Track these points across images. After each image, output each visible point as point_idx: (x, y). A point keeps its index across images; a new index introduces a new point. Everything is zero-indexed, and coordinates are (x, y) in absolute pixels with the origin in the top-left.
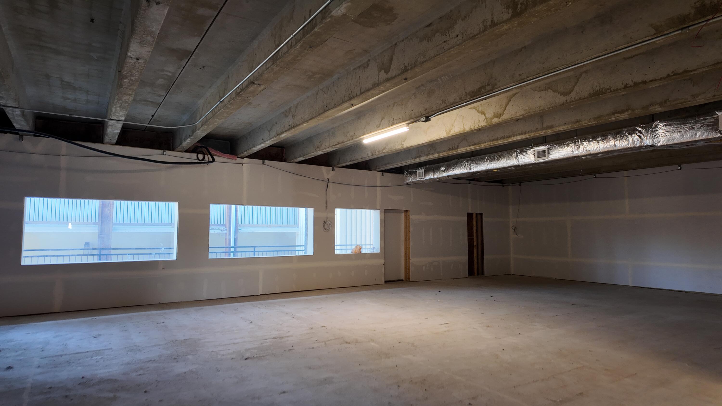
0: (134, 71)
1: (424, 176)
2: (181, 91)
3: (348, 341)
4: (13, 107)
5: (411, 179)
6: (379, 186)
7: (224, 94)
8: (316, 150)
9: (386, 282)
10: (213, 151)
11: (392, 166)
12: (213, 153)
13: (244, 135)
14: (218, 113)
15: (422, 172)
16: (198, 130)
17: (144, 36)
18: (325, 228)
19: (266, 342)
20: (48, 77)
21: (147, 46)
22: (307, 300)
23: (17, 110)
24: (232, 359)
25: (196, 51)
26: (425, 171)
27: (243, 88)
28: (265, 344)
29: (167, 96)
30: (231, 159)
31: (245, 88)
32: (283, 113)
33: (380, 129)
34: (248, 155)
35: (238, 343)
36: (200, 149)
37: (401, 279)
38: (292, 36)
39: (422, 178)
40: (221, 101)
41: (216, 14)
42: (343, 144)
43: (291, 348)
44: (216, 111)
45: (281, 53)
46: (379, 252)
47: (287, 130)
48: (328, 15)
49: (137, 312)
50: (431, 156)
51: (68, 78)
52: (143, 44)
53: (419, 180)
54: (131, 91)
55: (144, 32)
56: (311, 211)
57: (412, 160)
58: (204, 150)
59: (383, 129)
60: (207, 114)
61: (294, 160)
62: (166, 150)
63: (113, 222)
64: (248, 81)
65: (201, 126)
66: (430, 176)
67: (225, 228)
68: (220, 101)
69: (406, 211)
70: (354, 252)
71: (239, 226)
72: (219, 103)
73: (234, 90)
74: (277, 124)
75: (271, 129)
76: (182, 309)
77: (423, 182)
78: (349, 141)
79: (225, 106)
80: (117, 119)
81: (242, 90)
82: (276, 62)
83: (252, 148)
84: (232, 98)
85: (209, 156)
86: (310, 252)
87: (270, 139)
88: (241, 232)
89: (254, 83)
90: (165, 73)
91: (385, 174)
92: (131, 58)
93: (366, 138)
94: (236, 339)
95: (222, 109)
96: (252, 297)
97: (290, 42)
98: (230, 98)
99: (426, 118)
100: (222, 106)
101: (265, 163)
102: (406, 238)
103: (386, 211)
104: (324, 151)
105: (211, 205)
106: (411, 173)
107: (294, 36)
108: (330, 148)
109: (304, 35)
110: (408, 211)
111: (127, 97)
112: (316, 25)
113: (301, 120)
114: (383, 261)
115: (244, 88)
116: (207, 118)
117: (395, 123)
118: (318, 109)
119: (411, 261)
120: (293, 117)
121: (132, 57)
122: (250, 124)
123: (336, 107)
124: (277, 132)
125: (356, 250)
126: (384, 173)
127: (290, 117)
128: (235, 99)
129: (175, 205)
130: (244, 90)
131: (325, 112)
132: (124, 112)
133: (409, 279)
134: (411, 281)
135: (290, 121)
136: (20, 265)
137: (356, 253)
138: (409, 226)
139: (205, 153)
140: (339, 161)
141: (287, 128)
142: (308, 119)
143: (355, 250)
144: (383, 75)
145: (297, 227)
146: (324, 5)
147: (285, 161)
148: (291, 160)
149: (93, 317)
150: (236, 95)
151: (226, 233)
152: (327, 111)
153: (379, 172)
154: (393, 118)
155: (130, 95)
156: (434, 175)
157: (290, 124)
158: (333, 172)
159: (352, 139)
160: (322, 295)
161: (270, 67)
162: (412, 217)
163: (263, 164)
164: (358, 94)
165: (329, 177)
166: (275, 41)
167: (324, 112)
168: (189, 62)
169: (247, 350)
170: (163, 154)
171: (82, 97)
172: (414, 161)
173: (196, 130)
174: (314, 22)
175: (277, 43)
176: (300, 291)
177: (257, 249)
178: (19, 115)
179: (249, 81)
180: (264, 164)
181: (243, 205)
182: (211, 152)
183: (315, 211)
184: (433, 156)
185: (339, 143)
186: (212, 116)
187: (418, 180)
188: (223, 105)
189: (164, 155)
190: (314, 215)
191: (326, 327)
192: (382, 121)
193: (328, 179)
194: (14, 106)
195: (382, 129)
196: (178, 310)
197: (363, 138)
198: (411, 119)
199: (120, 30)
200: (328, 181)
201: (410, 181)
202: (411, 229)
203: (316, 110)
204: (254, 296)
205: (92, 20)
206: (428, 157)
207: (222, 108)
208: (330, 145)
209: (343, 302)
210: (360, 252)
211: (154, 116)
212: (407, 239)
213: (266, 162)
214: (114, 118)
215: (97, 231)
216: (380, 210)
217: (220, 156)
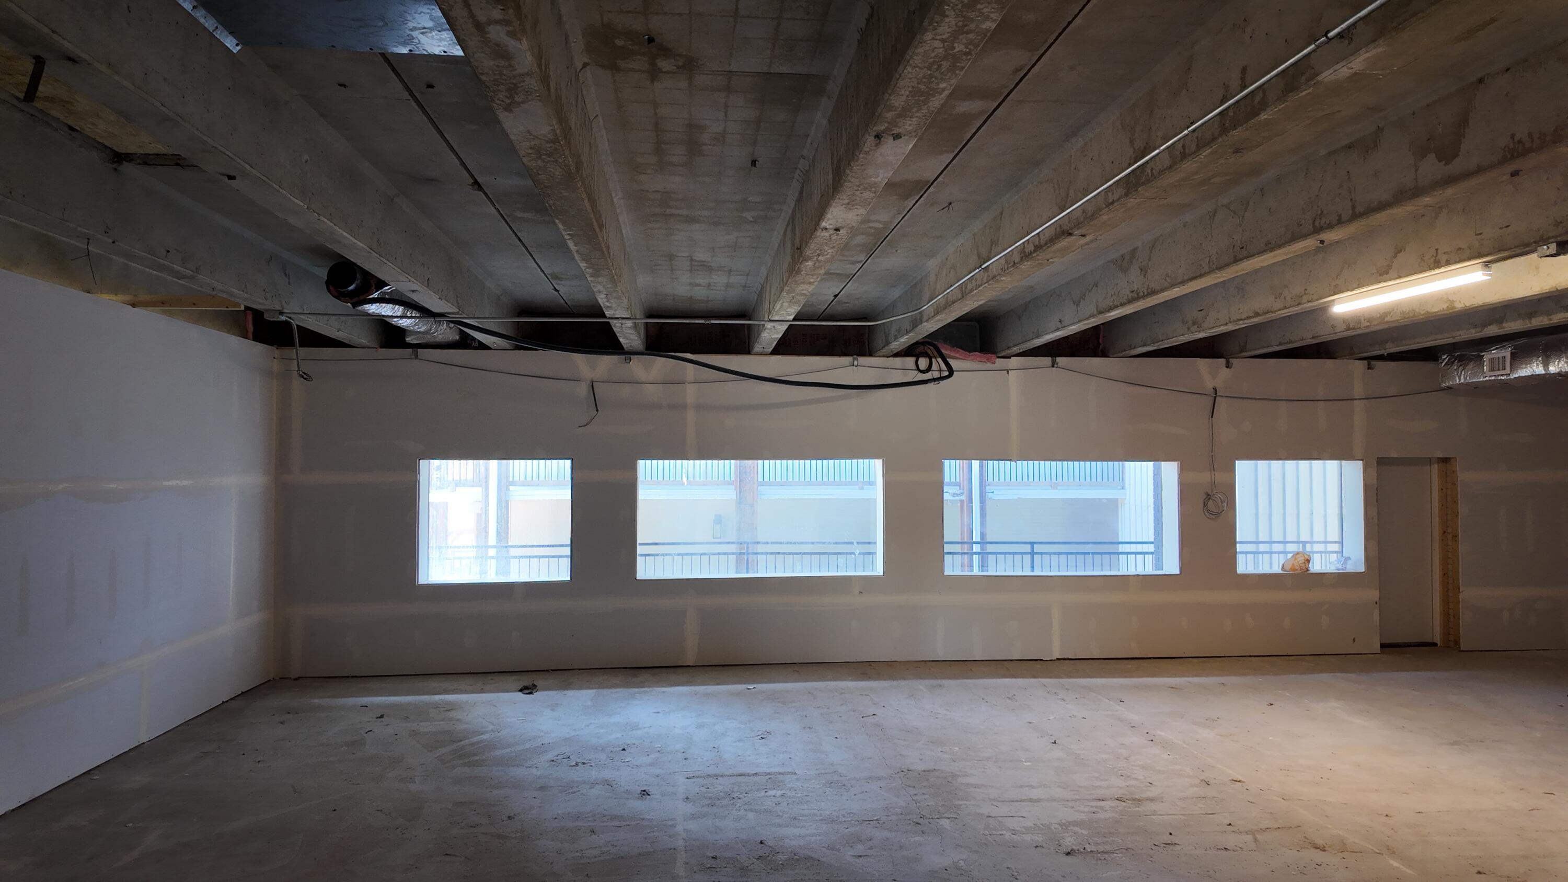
0: (826, 248)
1: (1511, 365)
2: (897, 251)
3: (1320, 842)
4: (623, 318)
5: (1462, 377)
6: (1360, 399)
7: (990, 252)
8: (1189, 329)
9: (1383, 646)
10: (946, 350)
11: (1402, 348)
12: (947, 353)
13: (1012, 310)
14: (975, 292)
15: (1504, 357)
16: (927, 321)
17: (858, 193)
18: (1208, 511)
19: (1101, 808)
20: (671, 257)
21: (860, 207)
22: (1172, 688)
23: (627, 321)
24: (1037, 847)
25: (940, 179)
26: (1513, 355)
27: (1040, 243)
28: (1101, 815)
29: (869, 260)
30: (985, 362)
31: (1046, 244)
32: (1114, 262)
33: (1390, 280)
34: (1021, 351)
35: (1039, 800)
36: (921, 348)
37: (1430, 640)
38: (1186, 132)
39: (1502, 375)
40: (983, 267)
41: (995, 107)
42: (1268, 316)
43: (1169, 839)
44: (970, 287)
45: (1152, 169)
46: (1362, 569)
47: (1125, 301)
48: (1308, 80)
49: (820, 680)
50: (1540, 318)
51: (700, 255)
52: (853, 205)
53: (1493, 378)
54: (815, 277)
55: (859, 186)
56: (1170, 470)
57: (1473, 331)
58: (930, 350)
59: (1400, 277)
60: (948, 291)
61: (1127, 352)
62: (858, 355)
63: (759, 480)
64: (1056, 229)
65: (933, 314)
66: (1535, 368)
67: (960, 489)
68: (981, 266)
69: (1445, 460)
70: (1288, 567)
71: (989, 485)
72: (977, 270)
73: (1017, 247)
74: (1097, 286)
75: (1083, 297)
76: (902, 683)
77: (1505, 383)
78: (1289, 308)
79: (992, 279)
80: (781, 319)
81: (1038, 248)
82: (1137, 190)
83: (1032, 339)
84: (1012, 263)
85: (940, 360)
86: (1171, 565)
87: (1080, 321)
88: (993, 498)
89: (1070, 234)
90: (871, 225)
91: (1378, 364)
92: (826, 229)
93: (1342, 301)
94: (1032, 787)
95: (986, 285)
96: (1038, 665)
97: (1181, 145)
98: (1007, 262)
99: (1557, 245)
100: (985, 278)
101: (1057, 364)
102: (1444, 532)
103: (1382, 462)
104: (1213, 332)
105: (947, 462)
106: (1463, 360)
107: (1194, 131)
108: (1230, 324)
109: (1224, 131)
110: (1452, 460)
111: (806, 286)
112: (1263, 105)
113: (1165, 280)
114: (1374, 594)
115: (1043, 242)
116: (949, 299)
117: (1443, 262)
118: (1217, 253)
119: (1461, 596)
120: (1143, 272)
121: (828, 227)
122: (1031, 287)
123: (1272, 250)
124: (1097, 306)
125: (1296, 564)
126: (1373, 362)
127: (1134, 272)
128: (1018, 265)
129: (876, 466)
130: (1044, 248)
131: (1238, 263)
132: (796, 308)
133: (1457, 643)
134: (1462, 649)
135: (1134, 279)
136: (636, 579)
137: (1296, 572)
138: (1456, 502)
139: (931, 355)
140: (1246, 343)
141: (1126, 297)
142: (1186, 278)
143: (1293, 564)
144: (1431, 167)
145: (1120, 487)
146: (1293, 57)
147: (1104, 354)
148: (1119, 352)
149: (749, 683)
150: (1022, 258)
151: (962, 501)
152: (1245, 260)
153: (1360, 361)
154: (1437, 250)
155: (810, 283)
156: (1546, 366)
157: (1135, 289)
158: (1228, 369)
159: (1299, 304)
160: (1207, 675)
161: (1118, 200)
162: (1465, 477)
163: (1053, 366)
164: (1344, 218)
165: (1219, 382)
166: (1132, 142)
167: (1234, 262)
168: (922, 199)
169: (1065, 825)
170: (853, 365)
171: (720, 279)
172: (1481, 332)
173: (921, 322)
174: (1257, 99)
175: (1139, 144)
176: (1150, 658)
177: (1037, 548)
178: (630, 327)
179: (1058, 229)
180: (1055, 366)
181: (1010, 460)
182: (943, 351)
183: (1182, 471)
184: (1551, 320)
185: (1257, 314)
186: (960, 296)
187: (1487, 378)
188: (989, 276)
189: (854, 367)
190: (1179, 478)
191: (1244, 782)
192: (1395, 256)
193: (1215, 390)
194: (624, 316)
195: (1397, 278)
196: (895, 683)
197: (1333, 300)
198: (1500, 250)
199: (799, 169)
200: (1216, 394)
201: (1462, 381)
202: (1463, 509)
203: (1210, 257)
204: (1042, 660)
205: (754, 163)
206: (1531, 323)
207: (985, 281)
208: (1230, 319)
209: (1271, 705)
210: (1308, 570)
211: (839, 296)
212: (1449, 535)
213: (1060, 360)
214: (777, 318)
215: (734, 497)
216: (1362, 460)
217: (960, 359)
